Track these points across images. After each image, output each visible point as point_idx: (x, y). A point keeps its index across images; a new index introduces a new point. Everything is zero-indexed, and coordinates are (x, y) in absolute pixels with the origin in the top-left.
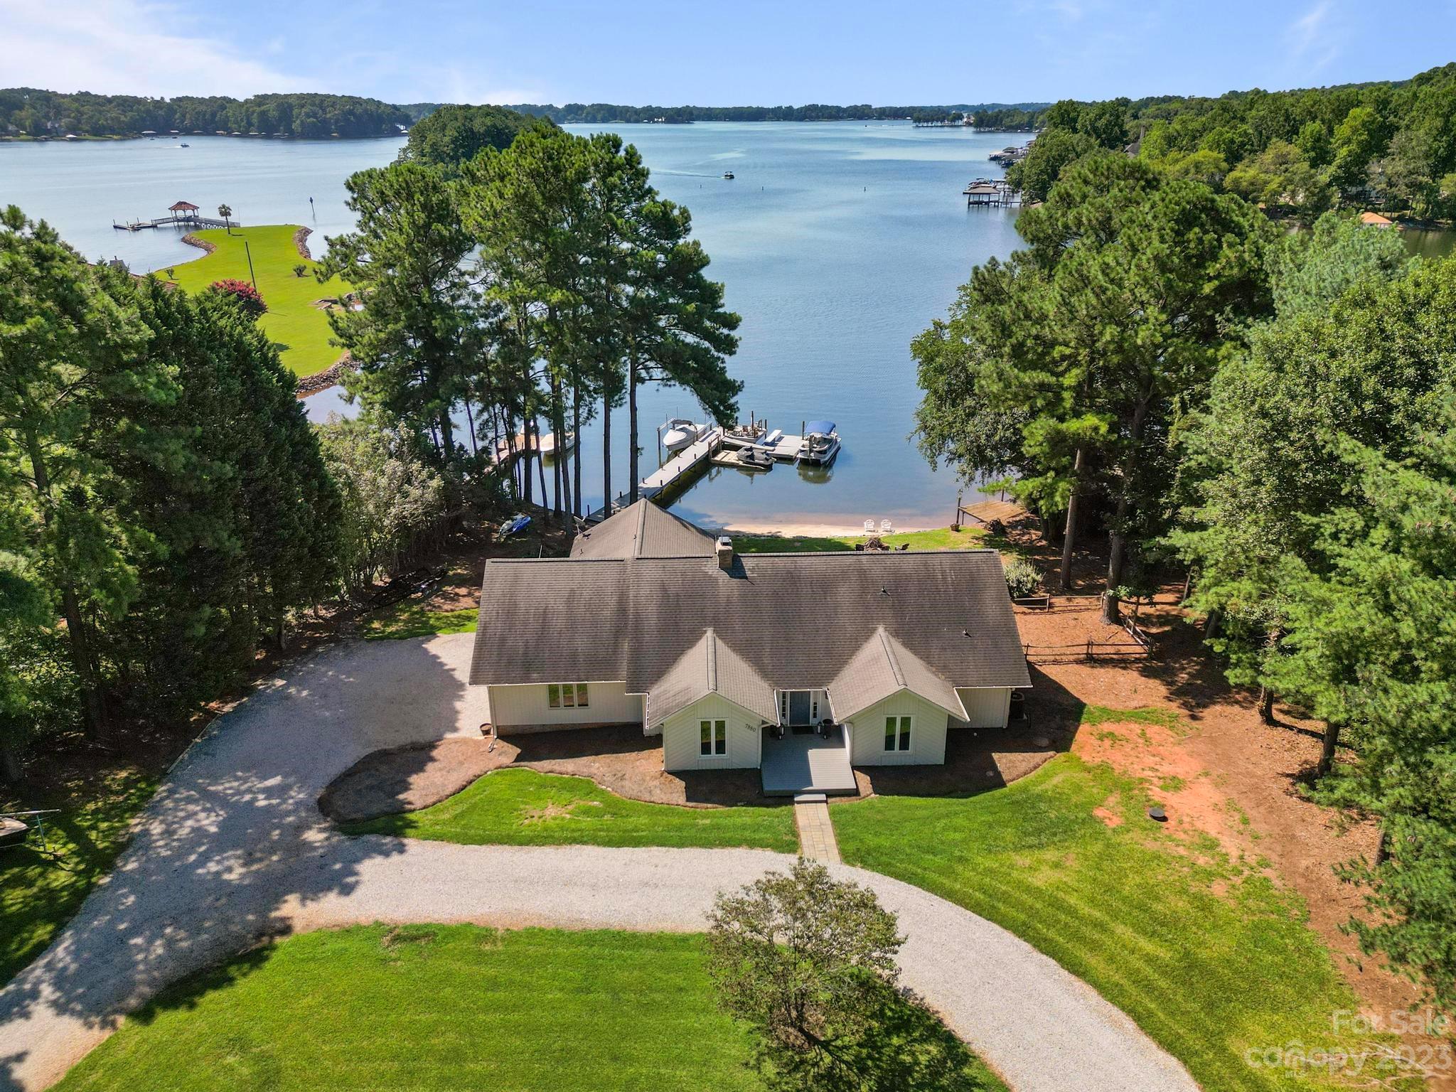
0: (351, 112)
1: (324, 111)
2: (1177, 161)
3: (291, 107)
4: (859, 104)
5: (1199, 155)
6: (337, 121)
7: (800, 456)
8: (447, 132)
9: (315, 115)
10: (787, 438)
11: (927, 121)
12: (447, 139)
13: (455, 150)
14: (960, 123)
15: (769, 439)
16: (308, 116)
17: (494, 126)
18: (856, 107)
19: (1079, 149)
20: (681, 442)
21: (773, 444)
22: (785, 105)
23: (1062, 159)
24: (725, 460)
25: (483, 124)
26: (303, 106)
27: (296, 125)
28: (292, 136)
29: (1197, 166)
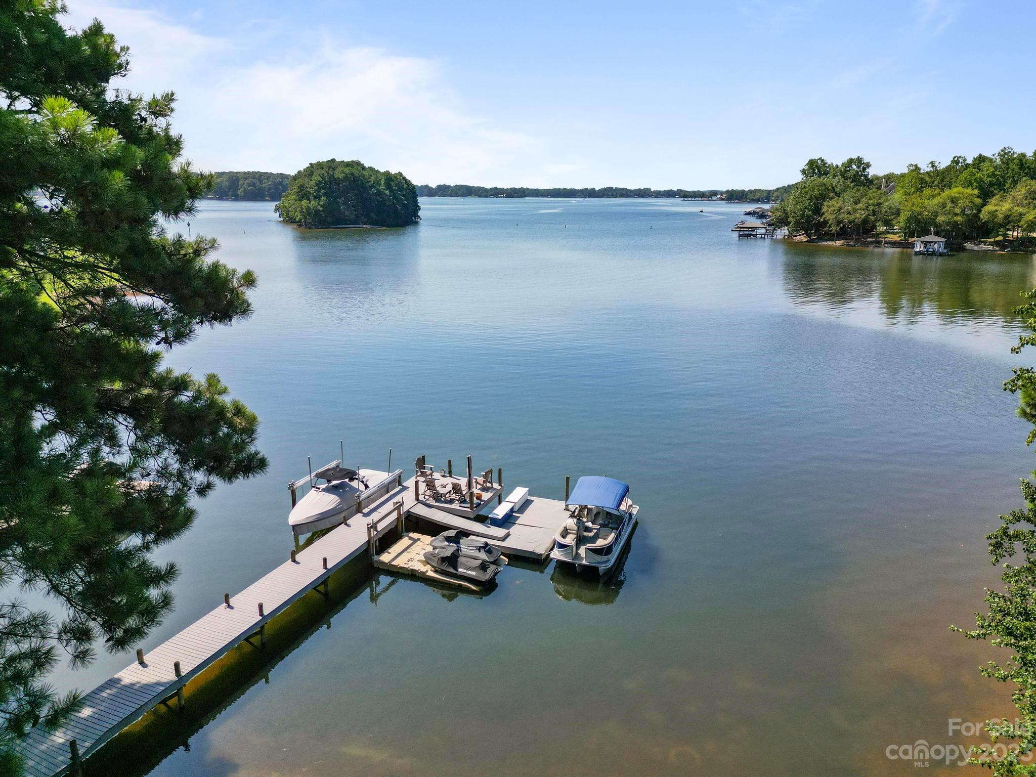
0: (280, 183)
1: (261, 182)
2: (933, 196)
3: (238, 180)
4: (642, 188)
5: (955, 191)
6: (270, 189)
7: (556, 554)
8: (313, 178)
9: (254, 185)
10: (539, 503)
11: (692, 197)
12: (312, 183)
13: (318, 190)
14: (715, 198)
15: (500, 511)
16: (249, 185)
17: (352, 174)
18: (640, 189)
19: (837, 190)
20: (323, 516)
21: (508, 521)
22: (590, 187)
23: (823, 197)
24: (401, 562)
25: (343, 172)
26: (246, 179)
27: (240, 192)
28: (237, 198)
29: (954, 201)
